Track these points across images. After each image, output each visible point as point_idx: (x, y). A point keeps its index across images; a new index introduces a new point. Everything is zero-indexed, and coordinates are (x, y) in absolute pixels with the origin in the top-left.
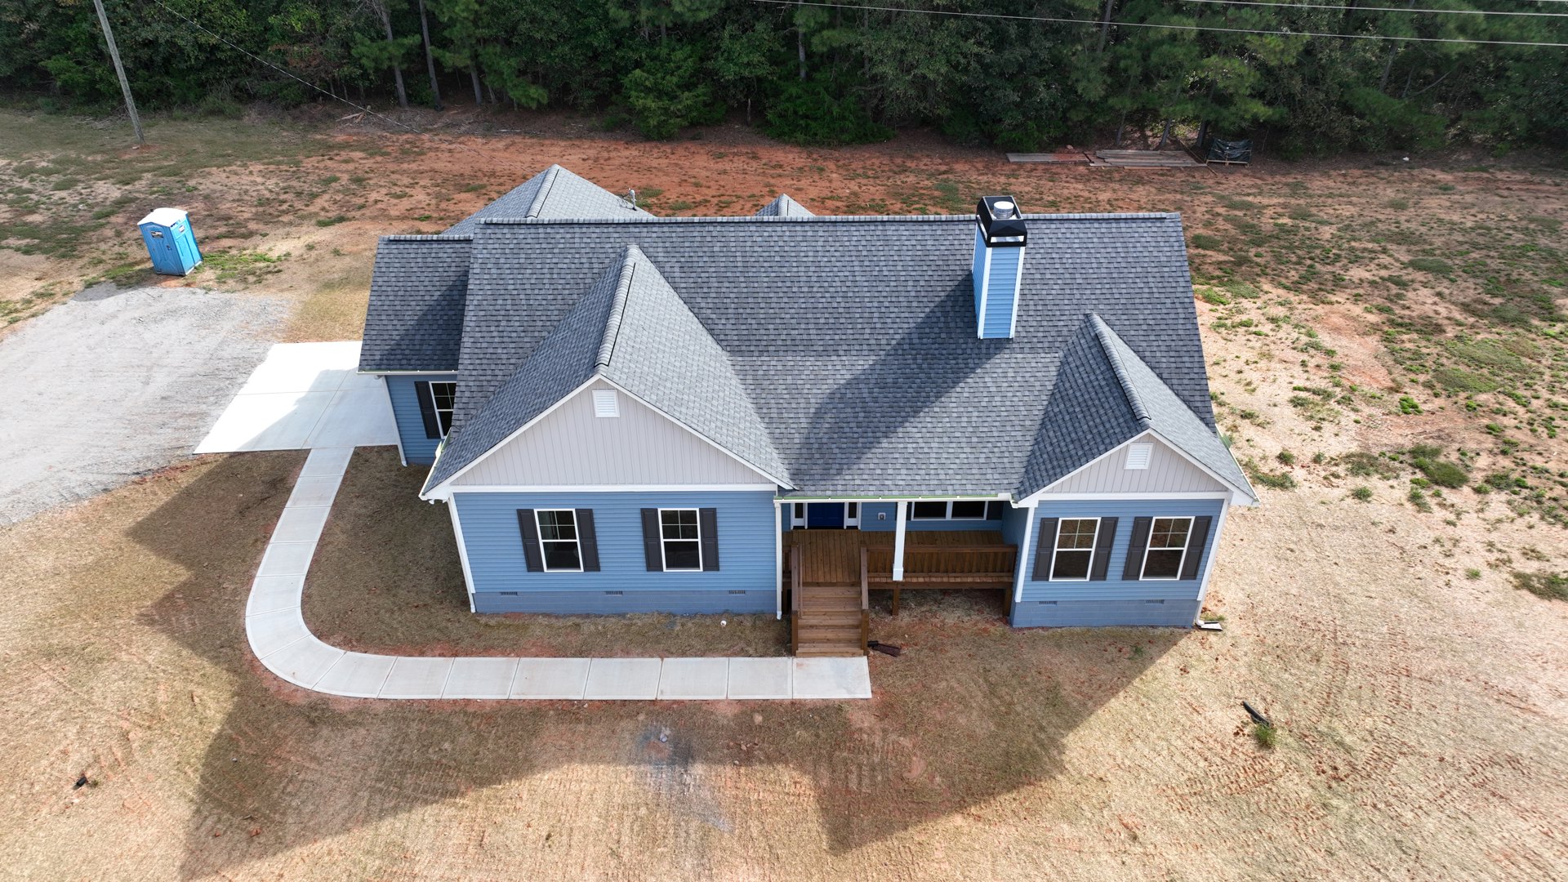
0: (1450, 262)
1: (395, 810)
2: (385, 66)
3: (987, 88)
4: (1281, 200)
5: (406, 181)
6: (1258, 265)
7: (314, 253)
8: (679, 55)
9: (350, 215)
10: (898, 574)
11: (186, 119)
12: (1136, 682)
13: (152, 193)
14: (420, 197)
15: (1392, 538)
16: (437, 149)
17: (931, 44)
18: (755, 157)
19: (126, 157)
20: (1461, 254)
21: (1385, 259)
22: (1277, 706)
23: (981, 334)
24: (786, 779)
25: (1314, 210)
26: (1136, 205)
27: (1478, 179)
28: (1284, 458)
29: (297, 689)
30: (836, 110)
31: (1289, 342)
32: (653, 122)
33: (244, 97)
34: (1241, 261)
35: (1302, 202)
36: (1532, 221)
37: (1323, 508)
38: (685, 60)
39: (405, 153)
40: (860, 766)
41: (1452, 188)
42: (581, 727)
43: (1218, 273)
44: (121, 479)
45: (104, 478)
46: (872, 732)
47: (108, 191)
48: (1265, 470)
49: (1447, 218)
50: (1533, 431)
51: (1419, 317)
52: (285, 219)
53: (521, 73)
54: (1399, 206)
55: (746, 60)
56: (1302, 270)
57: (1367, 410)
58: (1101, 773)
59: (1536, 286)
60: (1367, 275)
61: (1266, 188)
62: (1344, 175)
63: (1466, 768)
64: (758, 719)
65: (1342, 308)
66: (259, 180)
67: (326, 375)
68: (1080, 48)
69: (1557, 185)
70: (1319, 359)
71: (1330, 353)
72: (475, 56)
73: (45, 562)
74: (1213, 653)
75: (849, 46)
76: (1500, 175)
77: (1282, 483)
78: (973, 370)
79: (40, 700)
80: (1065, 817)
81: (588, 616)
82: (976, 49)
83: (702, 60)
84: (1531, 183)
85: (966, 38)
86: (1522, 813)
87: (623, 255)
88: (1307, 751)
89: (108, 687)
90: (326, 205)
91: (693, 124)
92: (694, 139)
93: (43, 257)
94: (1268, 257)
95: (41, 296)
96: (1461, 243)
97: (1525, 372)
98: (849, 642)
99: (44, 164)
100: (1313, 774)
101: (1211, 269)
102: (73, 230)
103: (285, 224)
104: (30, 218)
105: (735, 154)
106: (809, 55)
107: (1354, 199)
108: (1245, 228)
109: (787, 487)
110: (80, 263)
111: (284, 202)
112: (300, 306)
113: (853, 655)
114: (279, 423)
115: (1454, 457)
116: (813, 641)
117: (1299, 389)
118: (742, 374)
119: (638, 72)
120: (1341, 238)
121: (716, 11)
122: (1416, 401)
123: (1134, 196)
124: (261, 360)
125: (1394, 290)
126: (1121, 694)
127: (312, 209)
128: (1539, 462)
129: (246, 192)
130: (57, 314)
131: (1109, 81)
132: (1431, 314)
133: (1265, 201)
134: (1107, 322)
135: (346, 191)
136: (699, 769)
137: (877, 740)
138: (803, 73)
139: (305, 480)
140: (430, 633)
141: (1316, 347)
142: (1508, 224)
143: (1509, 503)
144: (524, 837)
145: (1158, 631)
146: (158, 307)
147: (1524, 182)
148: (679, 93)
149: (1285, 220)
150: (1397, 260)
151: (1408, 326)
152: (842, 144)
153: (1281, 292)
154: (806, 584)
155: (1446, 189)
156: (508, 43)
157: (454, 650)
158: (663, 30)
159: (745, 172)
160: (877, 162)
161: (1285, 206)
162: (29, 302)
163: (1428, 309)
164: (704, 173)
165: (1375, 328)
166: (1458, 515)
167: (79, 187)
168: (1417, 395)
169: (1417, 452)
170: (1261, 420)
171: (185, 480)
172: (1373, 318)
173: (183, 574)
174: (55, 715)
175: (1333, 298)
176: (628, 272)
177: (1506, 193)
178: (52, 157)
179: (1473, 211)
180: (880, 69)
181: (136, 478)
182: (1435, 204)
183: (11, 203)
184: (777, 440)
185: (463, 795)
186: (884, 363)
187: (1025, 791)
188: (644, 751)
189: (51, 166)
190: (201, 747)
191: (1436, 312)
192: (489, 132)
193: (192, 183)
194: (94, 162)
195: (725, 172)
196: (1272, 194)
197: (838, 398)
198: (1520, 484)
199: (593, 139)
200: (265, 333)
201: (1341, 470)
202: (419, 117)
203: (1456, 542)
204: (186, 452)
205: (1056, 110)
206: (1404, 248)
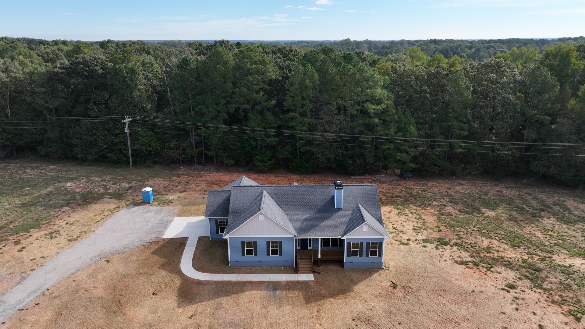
0: (458, 201)
1: (218, 298)
2: (193, 155)
3: (344, 160)
4: (420, 187)
5: (199, 182)
6: (411, 201)
7: (180, 199)
8: (268, 152)
9: (186, 190)
10: (319, 257)
11: (140, 168)
12: (370, 278)
13: (137, 185)
14: (203, 186)
15: (429, 254)
16: (206, 175)
17: (330, 150)
18: (287, 177)
19: (128, 177)
20: (462, 199)
21: (442, 200)
22: (398, 282)
23: (336, 208)
24: (296, 293)
25: (427, 190)
26: (382, 188)
27: (471, 183)
28: (409, 240)
29: (194, 279)
30: (307, 165)
31: (415, 218)
32: (260, 168)
33: (155, 163)
34: (406, 201)
35: (425, 188)
36: (482, 192)
37: (415, 249)
38: (269, 154)
39: (197, 176)
40: (311, 291)
41: (464, 184)
42: (254, 285)
43: (401, 203)
44: (147, 243)
45: (143, 243)
46: (314, 286)
47: (125, 185)
48: (404, 242)
49: (461, 191)
50: (467, 235)
51: (447, 213)
52: (171, 191)
53: (228, 157)
54: (449, 189)
55: (284, 154)
56: (421, 203)
57: (430, 231)
58: (360, 292)
59: (477, 206)
60: (437, 204)
61: (416, 184)
62: (437, 182)
63: (435, 291)
64: (290, 284)
65: (429, 211)
66: (162, 182)
67: (189, 223)
68: (368, 151)
69: (491, 184)
70: (421, 221)
71: (424, 220)
72: (216, 153)
73: (135, 258)
74: (386, 273)
75: (310, 150)
76: (477, 182)
77: (407, 244)
78: (334, 214)
79: (141, 281)
80: (352, 298)
81: (254, 267)
82: (341, 151)
83: (273, 154)
84: (485, 183)
85: (338, 148)
86: (444, 298)
87: (262, 192)
88: (403, 289)
89: (155, 279)
90: (180, 188)
91: (270, 169)
92: (271, 173)
93: (115, 199)
94: (414, 200)
95: (117, 208)
96: (462, 197)
97: (469, 223)
98: (309, 270)
99: (108, 179)
100: (404, 293)
101: (399, 202)
102: (120, 194)
103: (171, 192)
104: (109, 191)
105: (281, 176)
106: (300, 152)
107: (438, 187)
108: (409, 193)
109: (296, 235)
110: (124, 201)
111: (170, 187)
112: (179, 210)
113: (310, 273)
114: (180, 232)
115: (447, 240)
116: (302, 270)
117: (415, 227)
118: (287, 215)
119: (257, 156)
120: (433, 195)
121: (277, 142)
122: (442, 229)
123: (382, 186)
124: (173, 221)
125: (443, 207)
126: (366, 280)
127: (177, 189)
128: (466, 241)
129: (160, 185)
130: (123, 212)
131: (375, 158)
132: (451, 212)
133: (415, 187)
134: (361, 205)
135: (185, 185)
136: (278, 291)
137: (315, 287)
138: (298, 157)
139: (188, 242)
140: (220, 270)
141: (421, 218)
142: (476, 193)
143: (457, 248)
144: (245, 302)
145: (375, 269)
146: (145, 210)
147: (483, 183)
148: (267, 161)
149: (420, 192)
150: (445, 201)
151: (444, 214)
152: (308, 174)
153: (415, 207)
154: (300, 259)
155: (462, 185)
156: (225, 149)
157: (226, 273)
158: (264, 146)
159: (284, 180)
160: (317, 178)
161: (420, 188)
162: (115, 209)
163: (450, 211)
164: (274, 181)
165: (436, 215)
166: (445, 250)
167: (118, 184)
168: (442, 228)
169: (440, 239)
170: (405, 232)
171: (161, 243)
172: (436, 213)
173: (165, 260)
174: (145, 283)
175: (427, 208)
176: (264, 195)
177: (477, 186)
178: (109, 177)
179: (468, 190)
180: (318, 156)
181: (150, 243)
182: (459, 189)
183: (103, 188)
184: (294, 227)
185: (231, 295)
186: (316, 213)
187: (344, 295)
188: (268, 288)
189: (110, 179)
190: (177, 288)
191: (452, 212)
192: (218, 171)
193: (146, 183)
194: (120, 178)
195: (279, 180)
196: (418, 186)
197: (306, 219)
198: (461, 245)
199: (245, 173)
200: (172, 215)
201: (421, 242)
202: (200, 167)
203: (443, 255)
204: (160, 238)
205: (362, 165)
206: (448, 198)
